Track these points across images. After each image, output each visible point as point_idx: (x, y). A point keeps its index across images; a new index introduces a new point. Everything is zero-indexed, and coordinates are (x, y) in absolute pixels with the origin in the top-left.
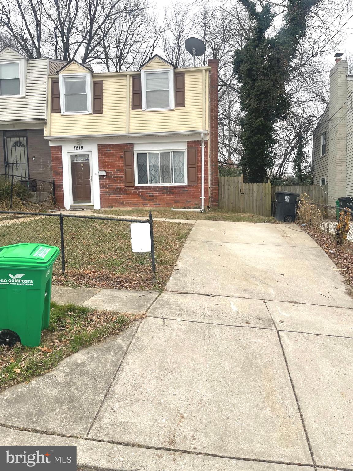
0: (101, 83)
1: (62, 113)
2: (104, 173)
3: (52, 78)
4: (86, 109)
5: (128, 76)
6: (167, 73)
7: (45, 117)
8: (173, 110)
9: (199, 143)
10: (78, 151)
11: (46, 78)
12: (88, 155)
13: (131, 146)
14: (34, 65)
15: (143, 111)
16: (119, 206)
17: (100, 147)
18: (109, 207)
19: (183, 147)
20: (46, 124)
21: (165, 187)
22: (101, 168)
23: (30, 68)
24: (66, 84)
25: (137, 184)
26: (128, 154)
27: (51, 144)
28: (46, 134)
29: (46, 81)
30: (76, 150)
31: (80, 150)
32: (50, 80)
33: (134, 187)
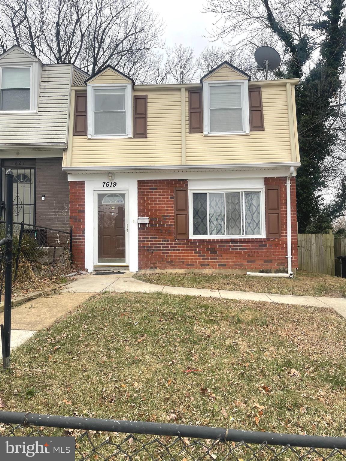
0: (145, 98)
1: (89, 137)
2: (146, 220)
3: (76, 91)
4: (123, 131)
5: (183, 90)
6: (239, 85)
7: (65, 140)
8: (247, 135)
9: (284, 179)
10: (109, 188)
11: (69, 90)
12: (123, 195)
13: (185, 182)
14: (51, 72)
15: (206, 136)
16: (165, 267)
17: (142, 184)
18: (152, 268)
19: (259, 186)
20: (65, 150)
21: (233, 241)
22: (141, 213)
23: (46, 76)
24: (97, 97)
25: (192, 236)
26: (181, 194)
27: (70, 179)
28: (66, 165)
29: (68, 94)
30: (105, 188)
31: (112, 188)
32: (74, 93)
33: (188, 239)
